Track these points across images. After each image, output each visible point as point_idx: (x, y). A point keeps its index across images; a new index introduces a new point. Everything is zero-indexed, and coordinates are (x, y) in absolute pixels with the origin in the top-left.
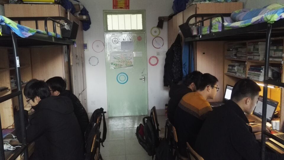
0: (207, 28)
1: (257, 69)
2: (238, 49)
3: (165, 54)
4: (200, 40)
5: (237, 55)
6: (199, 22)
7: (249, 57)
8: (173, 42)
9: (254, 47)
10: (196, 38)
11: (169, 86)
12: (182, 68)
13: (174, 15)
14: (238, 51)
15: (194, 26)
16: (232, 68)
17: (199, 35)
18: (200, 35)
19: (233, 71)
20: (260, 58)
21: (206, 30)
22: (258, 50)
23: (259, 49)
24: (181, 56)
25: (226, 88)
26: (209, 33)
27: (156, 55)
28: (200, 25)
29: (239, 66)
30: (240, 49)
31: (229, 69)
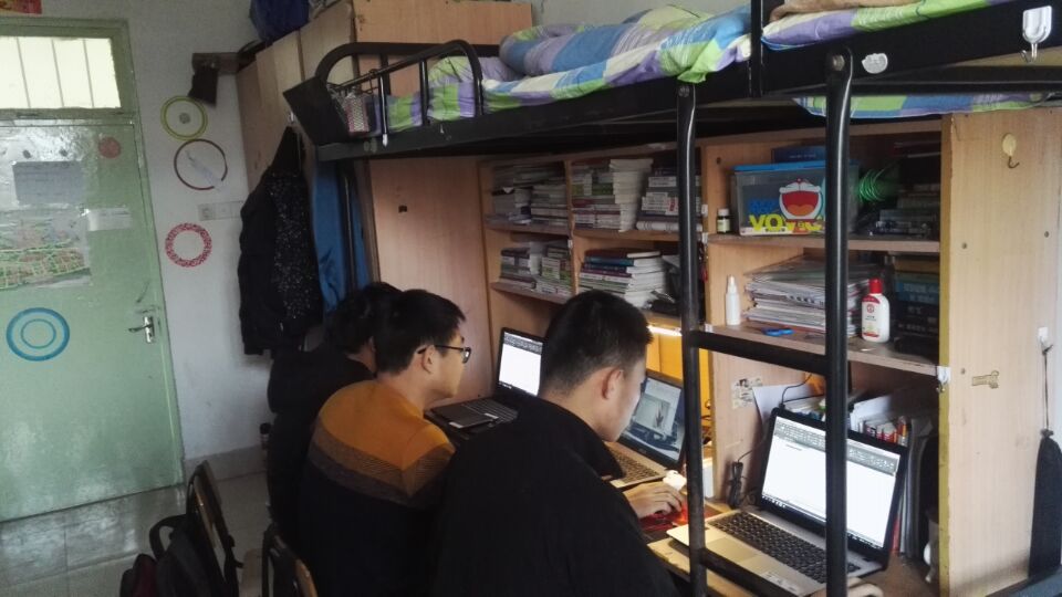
0: (410, 101)
1: (615, 265)
2: (536, 187)
3: (239, 214)
4: (384, 155)
5: (533, 211)
6: (372, 78)
7: (576, 219)
8: (268, 159)
9: (595, 181)
10: (366, 147)
11: (267, 352)
12: (317, 270)
13: (261, 47)
14: (536, 196)
15: (350, 95)
16: (517, 262)
17: (378, 132)
18: (383, 132)
19: (521, 273)
20: (622, 222)
21: (406, 110)
22: (609, 189)
23: (614, 186)
24: (306, 221)
25: (502, 342)
26: (419, 123)
27: (196, 219)
28: (376, 92)
29: (545, 253)
30: (541, 187)
31: (504, 266)
